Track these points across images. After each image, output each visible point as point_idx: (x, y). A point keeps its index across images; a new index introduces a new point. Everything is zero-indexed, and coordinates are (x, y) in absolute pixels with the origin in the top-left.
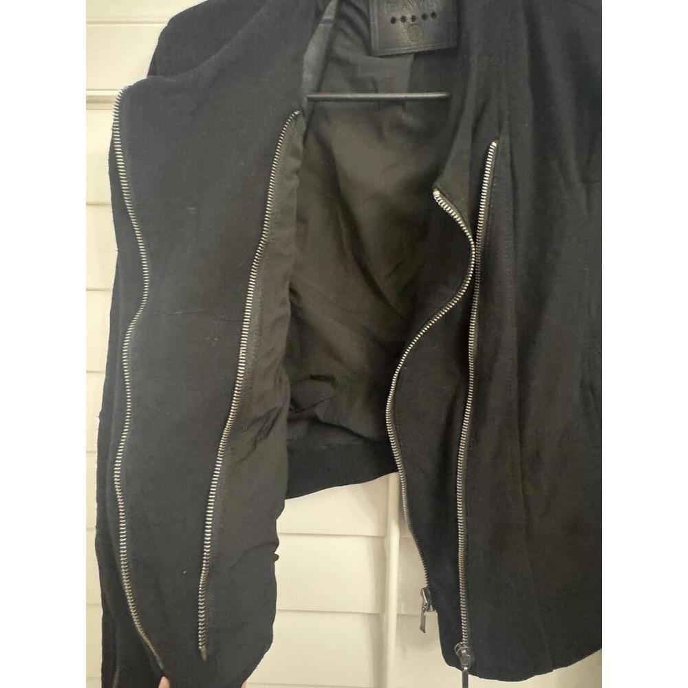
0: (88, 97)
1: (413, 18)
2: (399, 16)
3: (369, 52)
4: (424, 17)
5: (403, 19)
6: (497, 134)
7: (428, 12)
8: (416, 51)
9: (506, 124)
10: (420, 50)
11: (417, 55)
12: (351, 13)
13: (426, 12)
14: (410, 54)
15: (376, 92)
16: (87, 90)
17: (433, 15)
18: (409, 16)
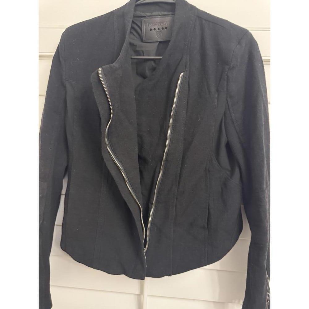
0: (39, 55)
1: (159, 29)
2: (153, 29)
3: (142, 41)
4: (163, 28)
5: (155, 29)
6: (184, 70)
7: (164, 27)
8: (160, 41)
9: (188, 66)
10: (161, 41)
11: (160, 42)
12: (135, 26)
13: (163, 27)
14: (158, 42)
15: (144, 56)
16: (39, 53)
17: (166, 28)
18: (157, 28)
